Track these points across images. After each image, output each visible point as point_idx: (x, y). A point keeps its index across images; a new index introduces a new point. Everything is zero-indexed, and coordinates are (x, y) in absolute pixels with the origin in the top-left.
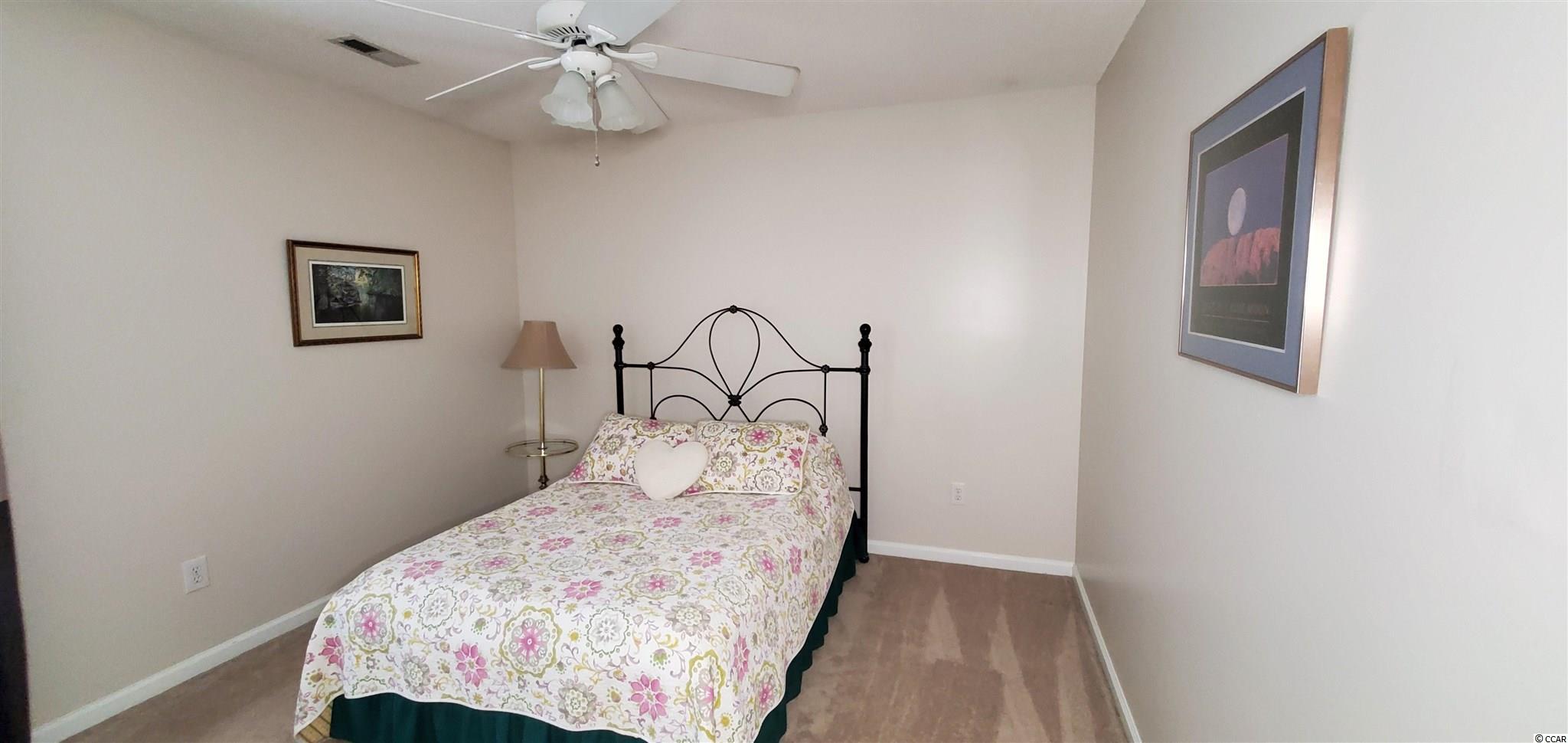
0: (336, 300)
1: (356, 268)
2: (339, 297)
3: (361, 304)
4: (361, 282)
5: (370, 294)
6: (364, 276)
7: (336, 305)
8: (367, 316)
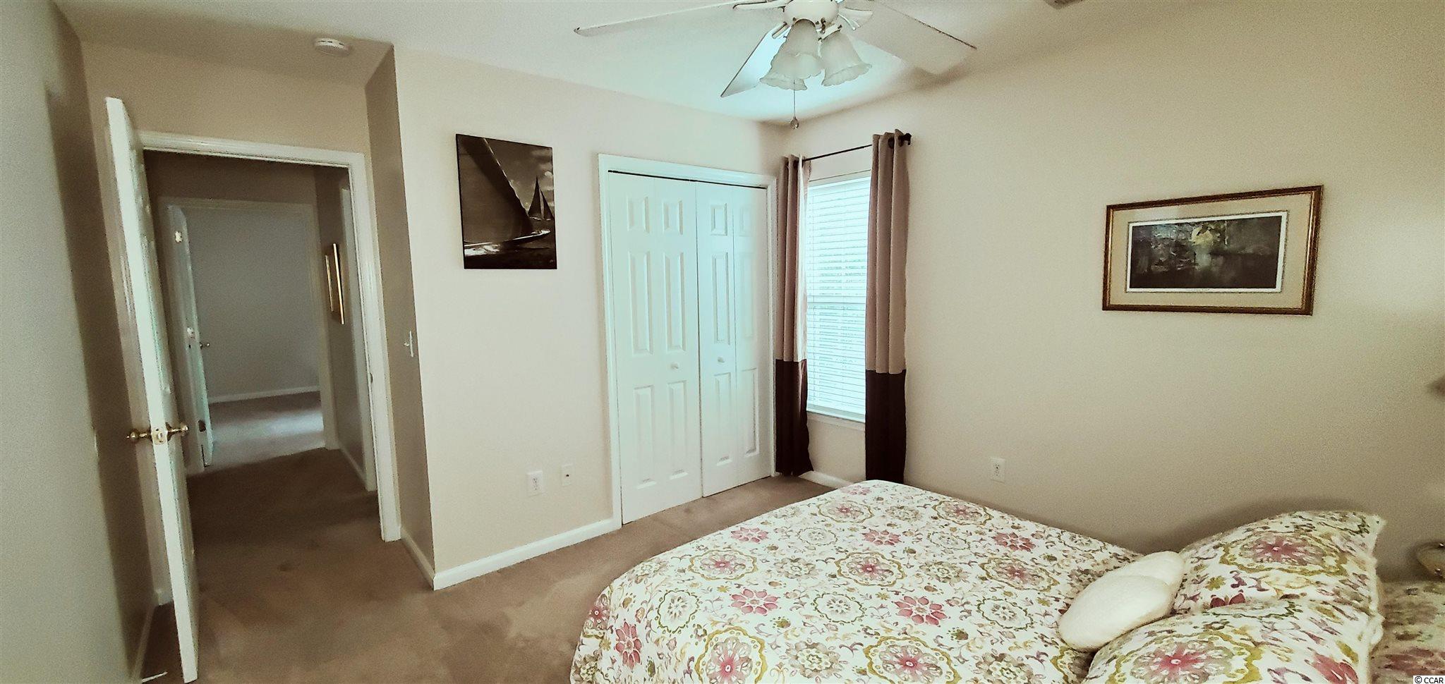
0: (1160, 263)
1: (1194, 224)
2: (1162, 259)
3: (1197, 267)
4: (1200, 240)
5: (1215, 253)
6: (1208, 232)
7: (1162, 269)
8: (1207, 280)
